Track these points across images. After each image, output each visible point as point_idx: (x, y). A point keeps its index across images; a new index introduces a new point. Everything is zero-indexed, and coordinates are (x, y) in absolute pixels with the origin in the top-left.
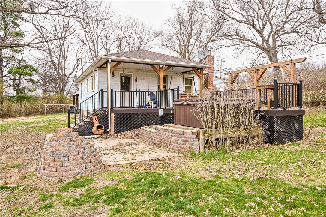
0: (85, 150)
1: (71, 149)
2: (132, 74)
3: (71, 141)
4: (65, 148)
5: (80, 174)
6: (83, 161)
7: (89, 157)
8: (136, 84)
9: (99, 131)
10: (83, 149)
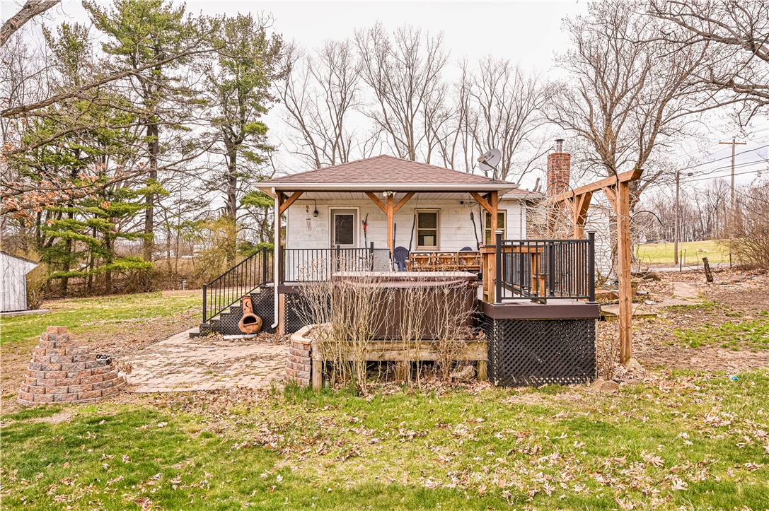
0: (74, 364)
1: (52, 360)
2: (358, 209)
3: (55, 347)
4: (44, 358)
5: (56, 400)
6: (66, 380)
7: (78, 374)
8: (365, 229)
9: (248, 327)
10: (70, 361)
